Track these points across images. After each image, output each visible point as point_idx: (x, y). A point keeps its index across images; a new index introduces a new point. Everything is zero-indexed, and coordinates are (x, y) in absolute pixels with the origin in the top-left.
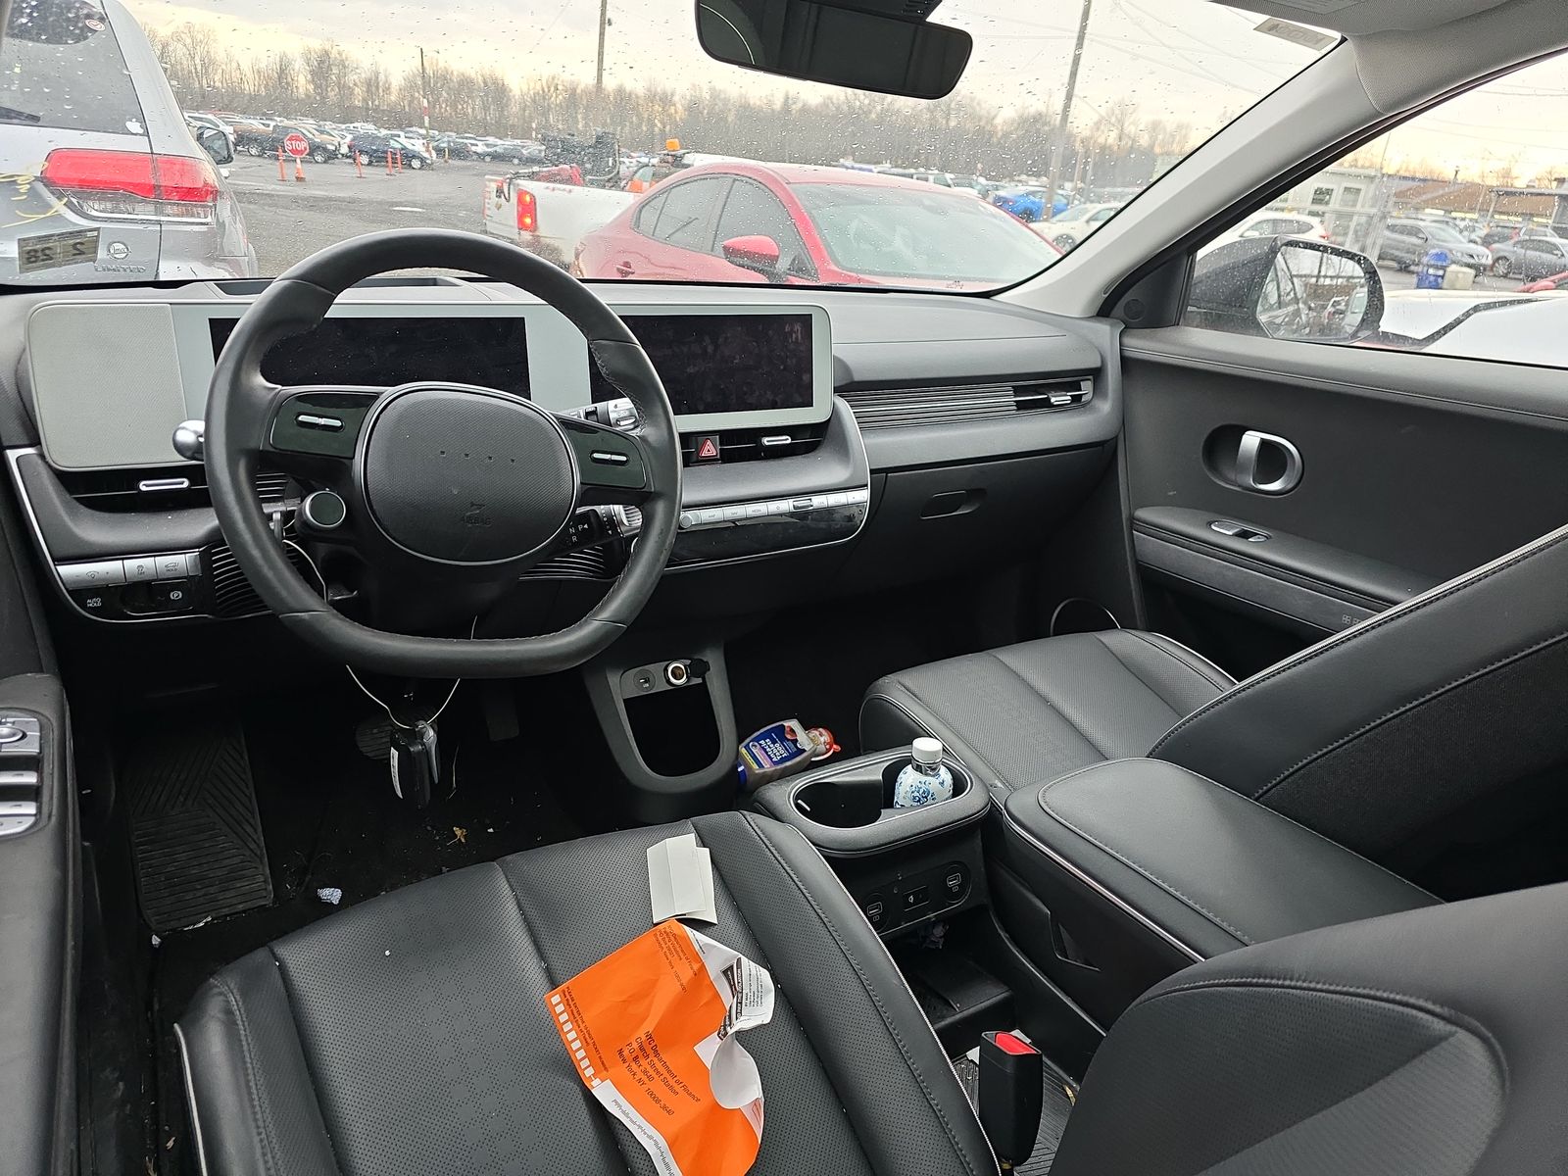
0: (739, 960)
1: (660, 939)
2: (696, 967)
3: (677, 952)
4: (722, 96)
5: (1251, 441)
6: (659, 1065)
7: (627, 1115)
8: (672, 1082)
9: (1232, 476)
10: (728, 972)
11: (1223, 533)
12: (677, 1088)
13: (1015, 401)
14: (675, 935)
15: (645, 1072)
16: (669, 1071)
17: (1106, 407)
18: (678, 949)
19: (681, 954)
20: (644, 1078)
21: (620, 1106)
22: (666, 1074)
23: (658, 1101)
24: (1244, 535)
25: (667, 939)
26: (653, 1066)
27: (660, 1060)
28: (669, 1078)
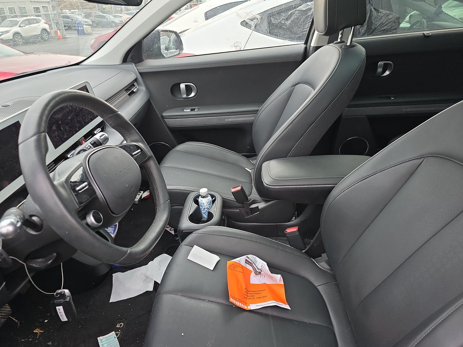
0: (247, 257)
1: (230, 268)
2: (241, 266)
3: (235, 267)
5: (183, 86)
6: (251, 293)
7: (262, 305)
8: (257, 293)
9: (180, 96)
10: (247, 262)
11: (187, 111)
12: (260, 292)
13: (128, 94)
14: (232, 264)
15: (251, 296)
16: (253, 291)
17: (143, 88)
18: (235, 266)
19: (236, 267)
20: (253, 297)
21: (259, 306)
22: (254, 292)
23: (261, 298)
24: (192, 110)
25: (231, 267)
26: (251, 294)
27: (250, 291)
28: (255, 293)
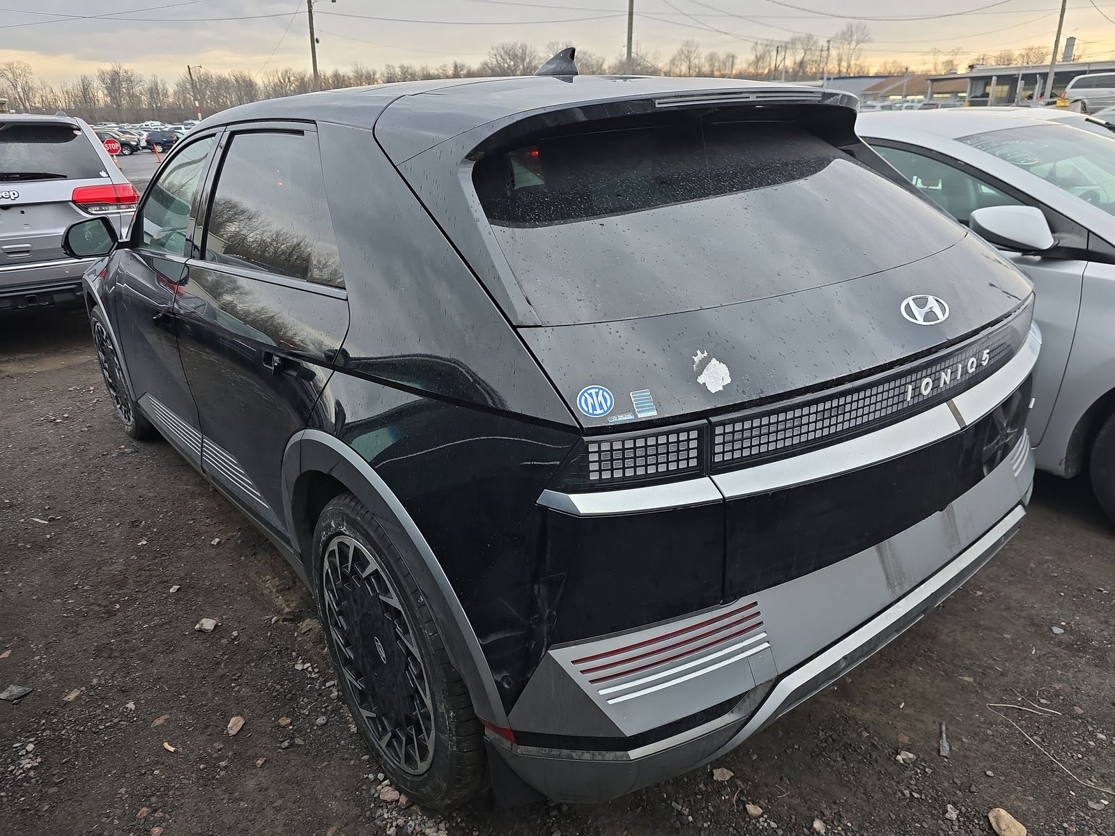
4: (410, 71)
